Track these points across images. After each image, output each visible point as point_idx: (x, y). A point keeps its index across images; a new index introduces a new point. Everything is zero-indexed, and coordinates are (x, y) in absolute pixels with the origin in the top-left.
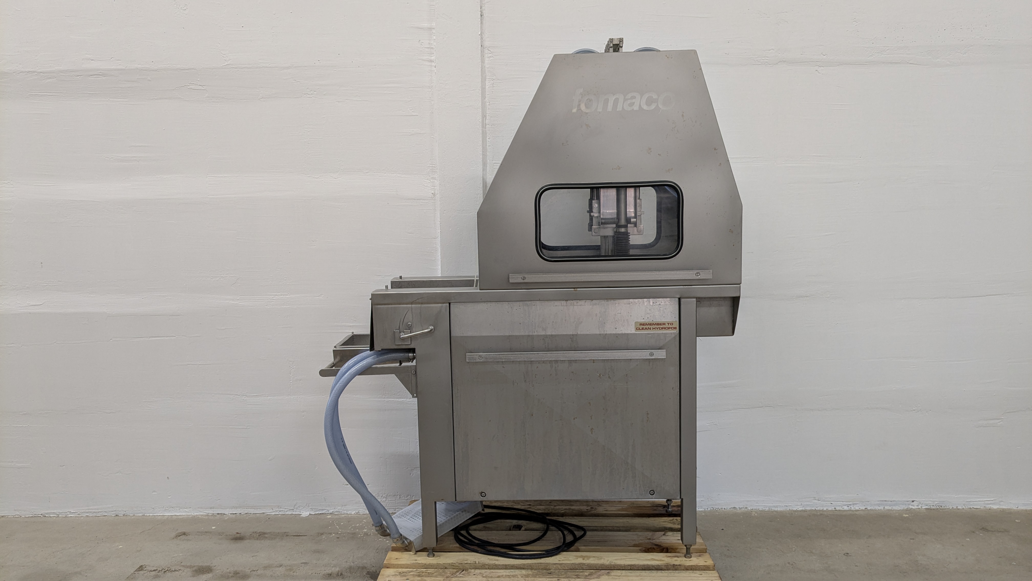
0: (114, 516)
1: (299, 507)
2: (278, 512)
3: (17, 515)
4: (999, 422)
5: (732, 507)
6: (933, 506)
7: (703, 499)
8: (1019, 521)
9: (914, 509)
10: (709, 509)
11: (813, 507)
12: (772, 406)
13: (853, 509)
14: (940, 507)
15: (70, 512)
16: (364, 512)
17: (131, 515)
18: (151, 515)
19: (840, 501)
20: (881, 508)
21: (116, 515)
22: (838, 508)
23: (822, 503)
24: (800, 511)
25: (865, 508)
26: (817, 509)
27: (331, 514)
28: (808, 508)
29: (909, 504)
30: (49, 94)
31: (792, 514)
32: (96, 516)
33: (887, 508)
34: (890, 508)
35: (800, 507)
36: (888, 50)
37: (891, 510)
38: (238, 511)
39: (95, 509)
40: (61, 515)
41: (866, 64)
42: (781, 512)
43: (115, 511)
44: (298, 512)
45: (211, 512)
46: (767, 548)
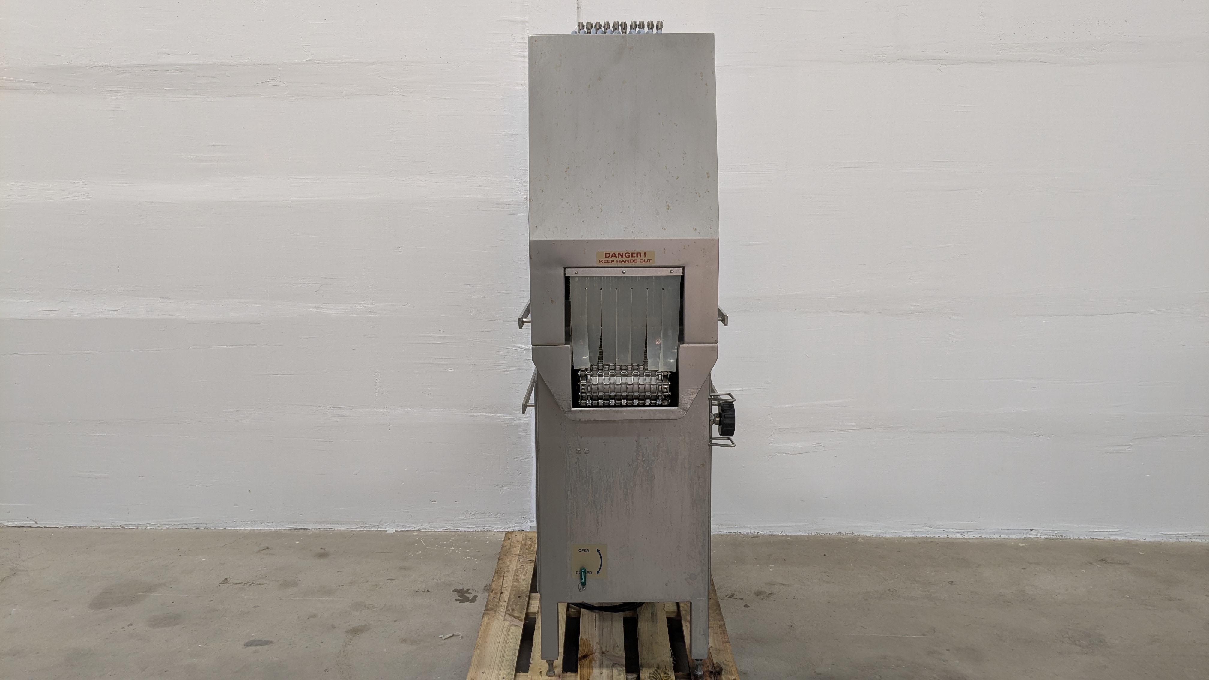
0: (195, 529)
1: (385, 523)
2: (363, 528)
3: (95, 526)
4: (1128, 449)
5: (838, 532)
6: (1053, 535)
7: (807, 524)
8: (1144, 553)
9: (1032, 539)
10: (813, 534)
11: (924, 534)
12: (882, 428)
13: (966, 537)
14: (1061, 537)
15: (150, 524)
16: (452, 530)
17: (212, 528)
18: (232, 528)
19: (953, 529)
20: (997, 536)
21: (197, 528)
22: (950, 536)
23: (934, 530)
24: (910, 538)
25: (980, 537)
26: (928, 536)
27: (417, 531)
28: (919, 535)
29: (1027, 533)
30: (124, 90)
31: (901, 541)
32: (177, 529)
33: (1003, 536)
34: (1006, 537)
35: (911, 534)
36: (1017, 47)
37: (1008, 539)
38: (321, 527)
39: (175, 522)
40: (141, 527)
41: (992, 62)
42: (890, 538)
43: (196, 524)
44: (384, 528)
45: (294, 526)
46: (869, 575)
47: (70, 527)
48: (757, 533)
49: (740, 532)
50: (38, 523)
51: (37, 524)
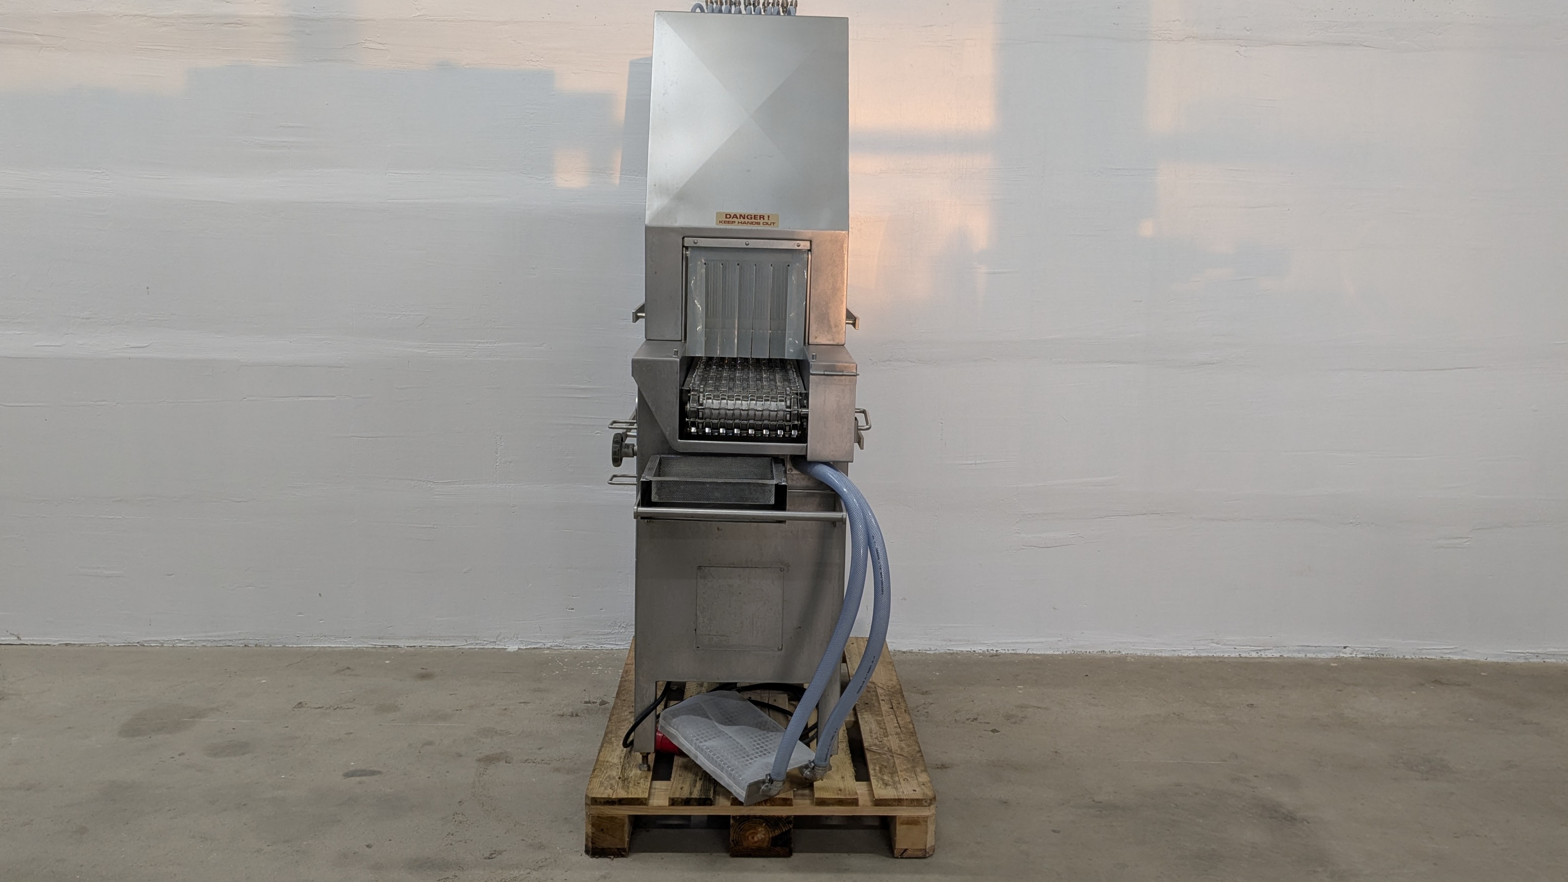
0: (243, 646)
1: (504, 638)
2: (475, 646)
3: (104, 643)
4: (1465, 542)
5: (1100, 650)
6: (1372, 654)
7: (1060, 639)
9: (1346, 658)
10: (1068, 653)
11: (1210, 653)
12: (1159, 514)
13: (1263, 656)
14: (1381, 656)
15: (180, 640)
16: (595, 647)
17: (266, 646)
18: (294, 646)
19: (1246, 646)
20: (1302, 655)
21: (245, 646)
22: (1243, 655)
23: (1223, 647)
24: (1193, 657)
25: (1281, 656)
26: (1215, 655)
27: (548, 648)
28: (1204, 654)
29: (1339, 652)
31: (1181, 660)
32: (217, 646)
33: (1309, 655)
34: (1314, 656)
35: (1193, 653)
36: (1335, 26)
37: (1315, 658)
38: (418, 643)
39: (215, 636)
40: (166, 644)
41: (1304, 44)
42: (1166, 657)
43: (244, 639)
44: (503, 645)
45: (379, 643)
48: (997, 651)
49: (973, 650)
50: (22, 639)
51: (21, 640)
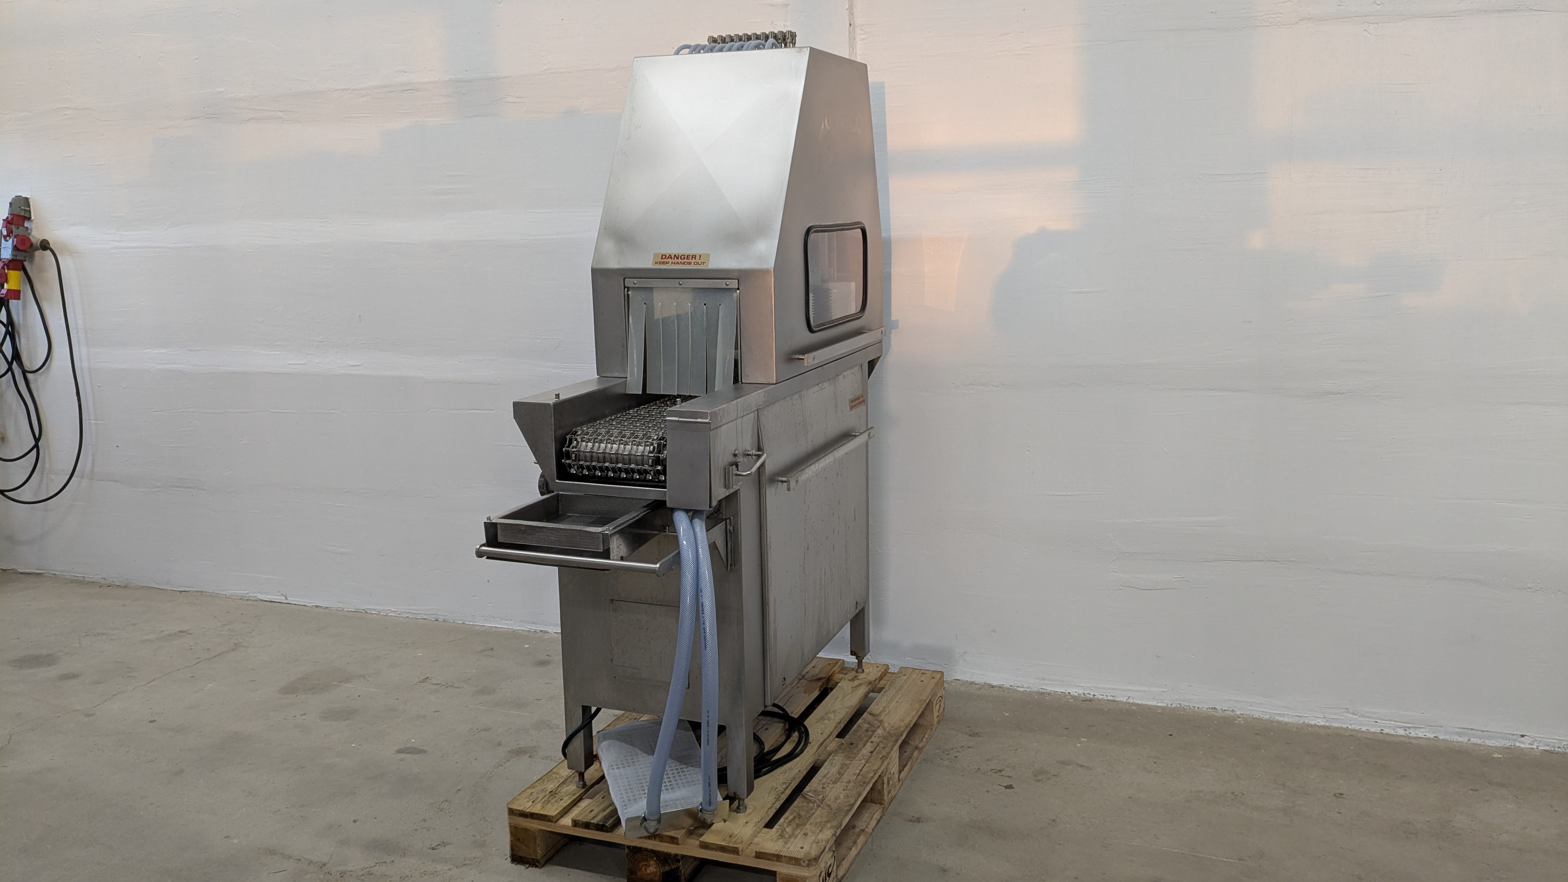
0: (434, 621)
3: (341, 608)
5: (1211, 707)
6: (1559, 748)
7: (1165, 690)
9: (1522, 749)
10: (1174, 705)
11: (1344, 724)
12: (1279, 561)
13: (1413, 734)
15: (390, 610)
17: (451, 621)
18: (471, 624)
19: (1391, 720)
20: (1464, 739)
22: (1386, 731)
23: (1360, 719)
24: (1322, 727)
25: (1435, 737)
26: (1350, 727)
28: (1336, 725)
29: (1515, 740)
32: (416, 618)
33: (1474, 740)
34: (1479, 742)
35: (1323, 722)
37: (1481, 745)
39: (415, 610)
42: (1287, 723)
43: (435, 615)
45: (533, 627)
46: (1217, 769)
47: (317, 606)
48: (1094, 695)
49: (1068, 691)
50: (289, 599)
51: (287, 599)
